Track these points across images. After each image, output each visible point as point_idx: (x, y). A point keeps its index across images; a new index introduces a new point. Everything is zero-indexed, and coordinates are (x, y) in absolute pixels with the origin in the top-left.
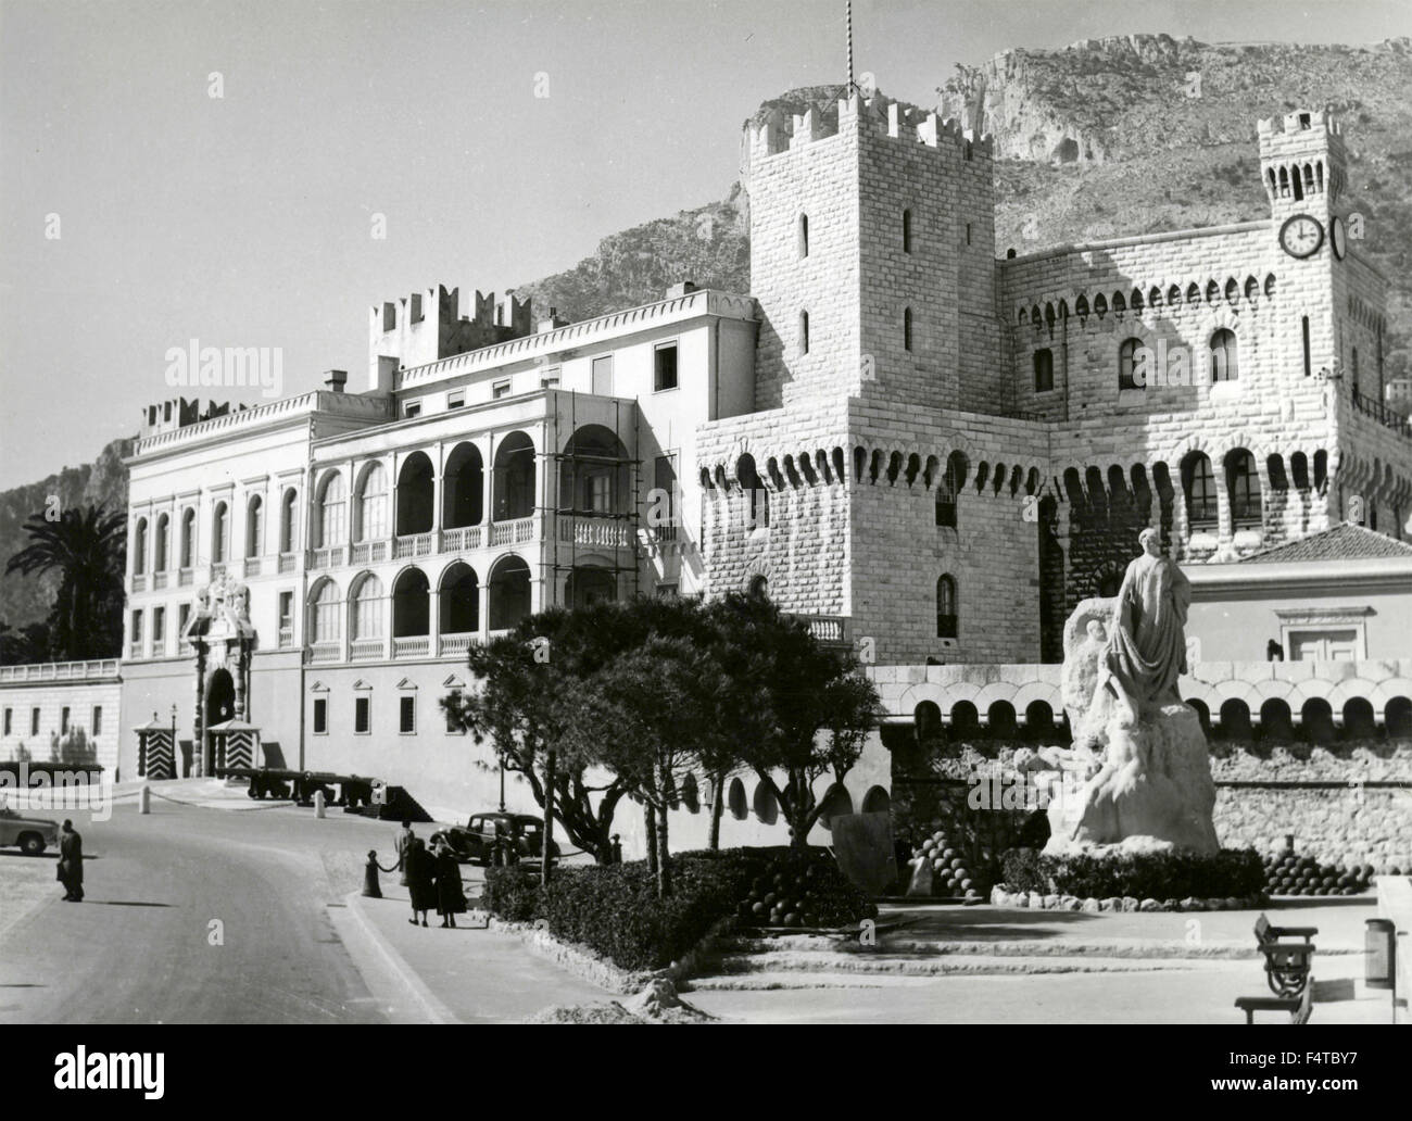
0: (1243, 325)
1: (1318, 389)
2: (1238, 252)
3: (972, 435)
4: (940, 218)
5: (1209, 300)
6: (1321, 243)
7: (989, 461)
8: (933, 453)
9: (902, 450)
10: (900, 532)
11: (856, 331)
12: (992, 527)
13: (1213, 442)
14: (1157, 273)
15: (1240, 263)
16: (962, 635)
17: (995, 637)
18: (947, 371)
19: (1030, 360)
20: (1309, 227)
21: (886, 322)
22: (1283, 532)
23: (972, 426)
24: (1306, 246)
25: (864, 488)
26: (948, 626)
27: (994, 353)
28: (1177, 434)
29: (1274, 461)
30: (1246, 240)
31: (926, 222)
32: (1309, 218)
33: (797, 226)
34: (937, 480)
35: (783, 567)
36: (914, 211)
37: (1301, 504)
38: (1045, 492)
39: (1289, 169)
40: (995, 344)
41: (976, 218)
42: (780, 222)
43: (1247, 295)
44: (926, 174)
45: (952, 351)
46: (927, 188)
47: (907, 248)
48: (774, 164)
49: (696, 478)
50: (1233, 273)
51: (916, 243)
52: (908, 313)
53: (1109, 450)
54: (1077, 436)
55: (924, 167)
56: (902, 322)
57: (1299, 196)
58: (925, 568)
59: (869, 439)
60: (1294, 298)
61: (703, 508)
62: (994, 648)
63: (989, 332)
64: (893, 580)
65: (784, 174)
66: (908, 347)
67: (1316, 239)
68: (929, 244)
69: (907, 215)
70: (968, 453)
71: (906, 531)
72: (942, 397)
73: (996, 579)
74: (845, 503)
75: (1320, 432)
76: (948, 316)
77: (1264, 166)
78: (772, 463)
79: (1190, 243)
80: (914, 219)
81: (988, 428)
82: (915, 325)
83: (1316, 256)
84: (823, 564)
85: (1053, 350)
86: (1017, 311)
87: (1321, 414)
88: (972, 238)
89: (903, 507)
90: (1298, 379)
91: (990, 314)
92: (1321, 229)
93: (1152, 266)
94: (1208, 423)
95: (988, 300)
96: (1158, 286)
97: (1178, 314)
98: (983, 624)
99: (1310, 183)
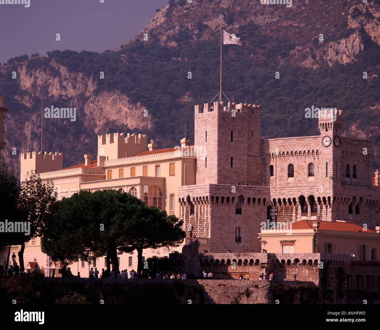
0: (316, 162)
1: (329, 181)
2: (315, 143)
3: (246, 191)
4: (242, 132)
5: (308, 155)
6: (331, 144)
7: (251, 197)
8: (234, 196)
9: (225, 196)
10: (225, 216)
11: (216, 164)
12: (252, 214)
13: (306, 193)
14: (297, 147)
15: (315, 146)
16: (242, 242)
17: (252, 243)
18: (243, 172)
19: (269, 168)
20: (328, 139)
21: (225, 161)
22: (322, 217)
23: (245, 189)
24: (327, 144)
25: (214, 206)
26: (238, 240)
27: (259, 166)
28: (298, 191)
29: (319, 198)
30: (317, 140)
31: (238, 133)
32: (329, 137)
33: (205, 134)
34: (235, 203)
35: (197, 225)
36: (234, 130)
37: (326, 209)
38: (268, 204)
39: (324, 124)
40: (259, 164)
41: (255, 129)
42: (201, 132)
43: (317, 155)
44: (238, 120)
45: (245, 167)
46: (238, 124)
47: (232, 141)
48: (200, 116)
49: (178, 201)
50: (313, 148)
51: (234, 139)
52: (232, 158)
53: (283, 194)
54: (276, 190)
55: (238, 118)
56: (230, 161)
57: (327, 131)
58: (232, 225)
59: (215, 194)
60: (324, 157)
61: (180, 208)
62: (253, 245)
63: (257, 160)
64: (222, 228)
65: (202, 119)
66: (232, 167)
67: (330, 142)
68: (238, 139)
69: (232, 132)
70: (244, 195)
71: (226, 216)
72: (242, 180)
73: (253, 228)
74: (209, 209)
75: (329, 192)
76: (244, 158)
77: (319, 122)
78: (194, 198)
79: (304, 140)
80: (234, 133)
81: (251, 189)
82: (234, 161)
83: (329, 147)
84: (205, 224)
85: (274, 165)
86: (266, 154)
87: (329, 187)
88: (254, 135)
89: (226, 210)
90: (325, 178)
91: (258, 155)
92: (331, 140)
93: (296, 145)
94: (305, 188)
95: (258, 151)
96: (297, 151)
97: (301, 158)
98: (249, 239)
99: (329, 128)
